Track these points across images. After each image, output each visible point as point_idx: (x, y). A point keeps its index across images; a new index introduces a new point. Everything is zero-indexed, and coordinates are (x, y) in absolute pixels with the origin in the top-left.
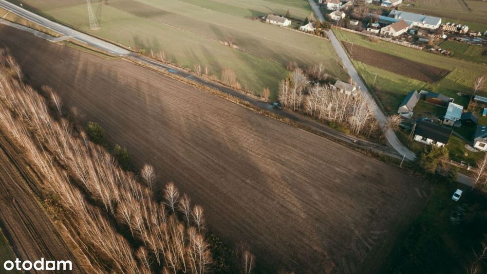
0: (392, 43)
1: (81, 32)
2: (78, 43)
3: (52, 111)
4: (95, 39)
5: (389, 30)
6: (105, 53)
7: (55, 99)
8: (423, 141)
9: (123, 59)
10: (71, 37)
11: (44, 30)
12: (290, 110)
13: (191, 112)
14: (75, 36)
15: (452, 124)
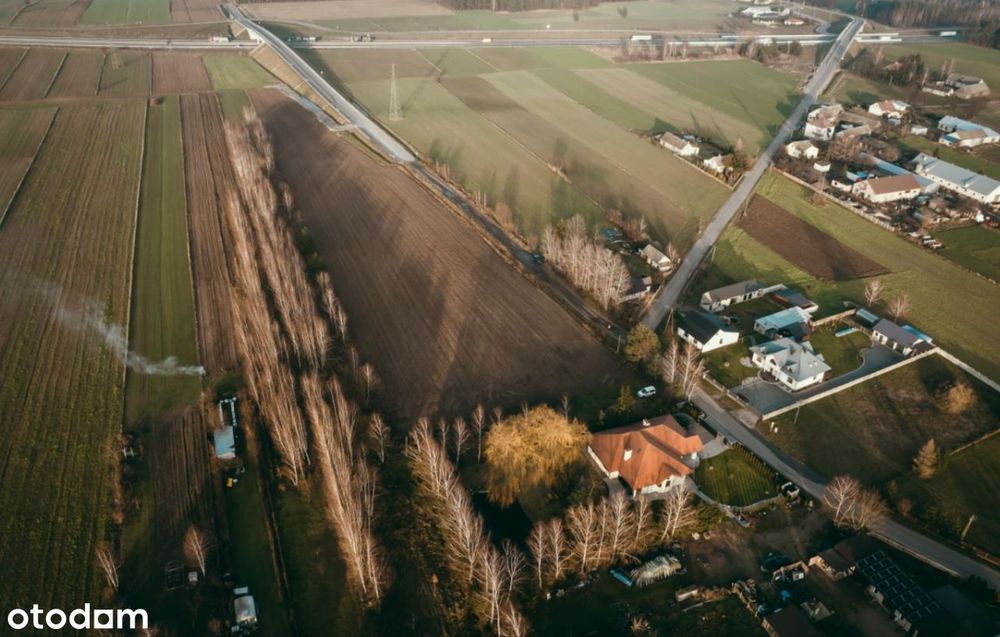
0: (853, 212)
1: (374, 121)
2: (359, 136)
3: (280, 212)
4: (384, 133)
5: (864, 189)
6: (384, 155)
7: (288, 199)
8: (685, 338)
9: (400, 167)
10: (356, 126)
11: (329, 112)
12: (549, 268)
13: (428, 245)
14: (362, 126)
15: (763, 333)
